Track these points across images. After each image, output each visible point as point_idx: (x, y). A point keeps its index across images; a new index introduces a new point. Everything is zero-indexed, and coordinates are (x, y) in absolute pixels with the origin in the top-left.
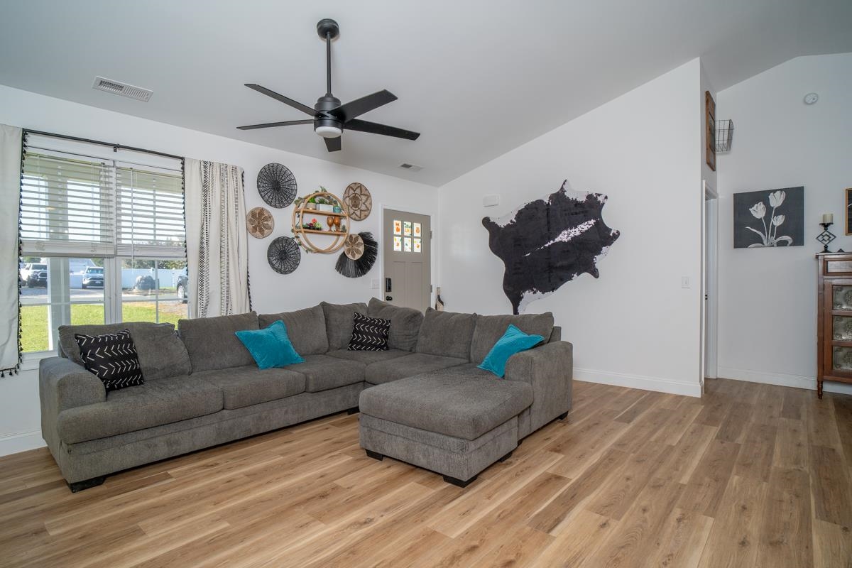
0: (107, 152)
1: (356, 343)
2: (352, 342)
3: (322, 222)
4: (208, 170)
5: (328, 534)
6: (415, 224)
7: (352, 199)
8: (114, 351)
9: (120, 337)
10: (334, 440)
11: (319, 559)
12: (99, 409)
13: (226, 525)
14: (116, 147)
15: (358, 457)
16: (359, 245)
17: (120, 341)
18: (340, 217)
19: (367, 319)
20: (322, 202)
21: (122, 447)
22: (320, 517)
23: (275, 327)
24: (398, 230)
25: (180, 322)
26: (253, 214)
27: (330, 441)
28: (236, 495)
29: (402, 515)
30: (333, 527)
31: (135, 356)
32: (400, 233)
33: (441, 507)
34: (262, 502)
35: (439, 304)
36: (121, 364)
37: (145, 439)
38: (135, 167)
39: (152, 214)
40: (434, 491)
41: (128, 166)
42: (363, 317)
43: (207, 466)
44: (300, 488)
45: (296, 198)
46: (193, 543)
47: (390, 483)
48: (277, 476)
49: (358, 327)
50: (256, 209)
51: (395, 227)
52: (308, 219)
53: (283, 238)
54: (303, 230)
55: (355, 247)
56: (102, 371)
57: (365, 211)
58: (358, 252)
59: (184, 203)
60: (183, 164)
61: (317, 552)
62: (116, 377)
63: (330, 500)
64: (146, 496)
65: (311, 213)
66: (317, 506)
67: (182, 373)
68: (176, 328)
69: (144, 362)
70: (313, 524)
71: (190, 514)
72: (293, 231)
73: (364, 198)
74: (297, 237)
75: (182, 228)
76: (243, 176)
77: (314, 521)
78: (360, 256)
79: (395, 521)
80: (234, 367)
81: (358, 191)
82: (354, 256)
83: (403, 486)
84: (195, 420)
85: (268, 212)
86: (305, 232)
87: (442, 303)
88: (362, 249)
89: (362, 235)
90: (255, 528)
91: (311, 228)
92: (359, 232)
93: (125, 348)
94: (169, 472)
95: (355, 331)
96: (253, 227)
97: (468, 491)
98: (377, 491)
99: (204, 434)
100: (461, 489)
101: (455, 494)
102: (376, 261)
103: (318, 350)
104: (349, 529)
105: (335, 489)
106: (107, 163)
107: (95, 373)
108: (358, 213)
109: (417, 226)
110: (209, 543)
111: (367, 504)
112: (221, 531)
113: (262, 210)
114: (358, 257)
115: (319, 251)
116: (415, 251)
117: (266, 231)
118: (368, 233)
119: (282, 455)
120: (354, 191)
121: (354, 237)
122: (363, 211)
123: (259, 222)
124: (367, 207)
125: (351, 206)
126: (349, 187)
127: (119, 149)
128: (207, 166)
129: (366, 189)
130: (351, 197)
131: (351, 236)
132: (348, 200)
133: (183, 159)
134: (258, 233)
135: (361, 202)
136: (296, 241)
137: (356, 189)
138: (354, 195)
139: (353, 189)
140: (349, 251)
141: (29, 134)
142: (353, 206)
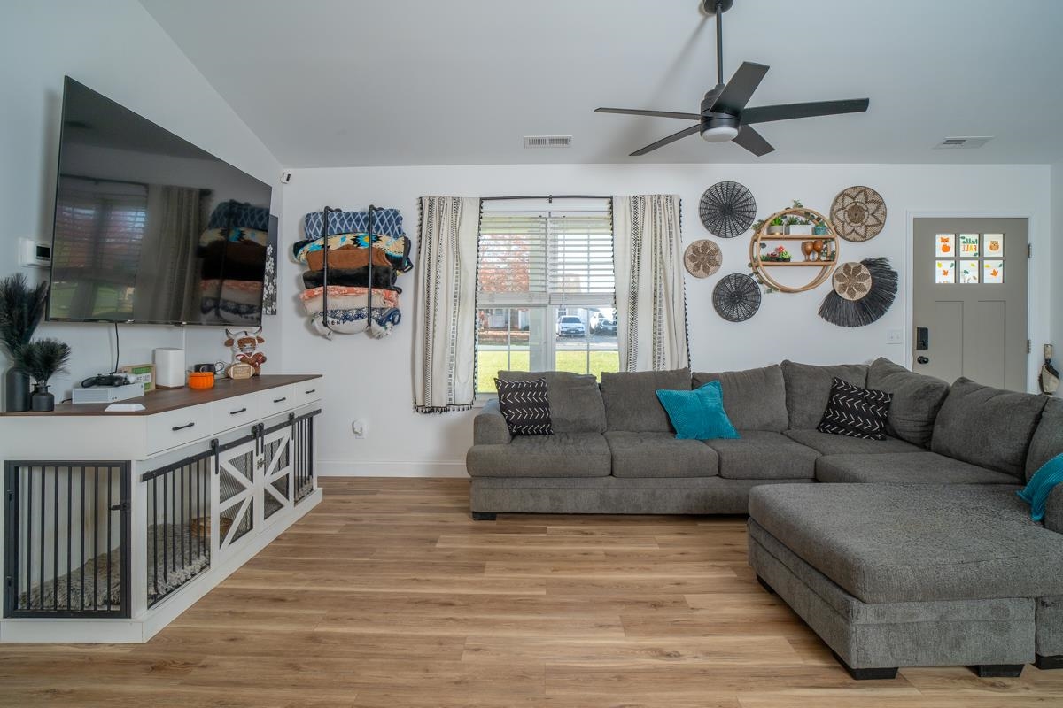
0: (543, 205)
1: (827, 424)
2: (824, 420)
3: (794, 251)
4: (638, 205)
5: (618, 647)
6: (986, 236)
7: (849, 212)
8: (530, 397)
9: (534, 385)
10: (738, 548)
11: (580, 665)
12: (501, 449)
13: (543, 592)
14: (550, 198)
15: (743, 578)
16: (864, 277)
17: (533, 389)
18: (827, 240)
19: (853, 389)
20: (793, 222)
21: (511, 490)
22: (628, 627)
23: (709, 388)
24: (946, 249)
25: (603, 374)
26: (695, 249)
27: (729, 547)
28: (578, 569)
29: (724, 669)
30: (632, 641)
31: (546, 405)
32: (951, 253)
33: (788, 687)
34: (593, 585)
35: (1046, 374)
36: (534, 411)
37: (531, 488)
38: (567, 215)
39: (586, 260)
40: (801, 662)
41: (562, 215)
42: (847, 386)
43: (583, 533)
44: (642, 586)
45: (756, 222)
46: (506, 596)
47: (751, 626)
48: (632, 566)
49: (836, 399)
50: (698, 242)
51: (939, 244)
52: (771, 247)
53: (736, 277)
54: (761, 263)
55: (854, 281)
56: (510, 415)
57: (874, 226)
58: (861, 288)
59: (612, 245)
60: (611, 203)
61: (588, 658)
62: (522, 422)
63: (660, 613)
64: (513, 542)
65: (779, 239)
66: (637, 614)
67: (593, 430)
68: (598, 381)
69: (555, 412)
70: (617, 629)
71: (527, 570)
72: (750, 265)
73: (872, 207)
74: (757, 273)
75: (611, 272)
76: (680, 205)
77: (619, 626)
78: (864, 294)
79: (705, 671)
80: (652, 431)
81: (861, 198)
82: (852, 294)
83: (765, 635)
84: (579, 480)
85: (714, 244)
86: (764, 265)
87: (1055, 374)
88: (868, 284)
89: (868, 263)
90: (561, 607)
91: (776, 259)
92: (862, 260)
93: (536, 396)
94: (548, 528)
95: (830, 405)
96: (695, 265)
97: (859, 687)
98: (724, 627)
99: (585, 498)
100: (849, 680)
101: (831, 681)
102: (895, 301)
103: (768, 425)
104: (643, 652)
105: (679, 603)
106: (543, 215)
107: (505, 416)
108: (861, 230)
109: (993, 239)
110: (515, 602)
111: (694, 636)
112: (534, 596)
113: (706, 242)
114: (859, 295)
115: (789, 291)
116: (987, 280)
117: (712, 269)
118: (881, 259)
119: (660, 545)
120: (854, 199)
121: (852, 267)
122: (869, 226)
123: (702, 258)
124: (877, 219)
125: (849, 221)
126: (843, 194)
127: (553, 200)
128: (637, 200)
129: (875, 193)
130: (847, 209)
131: (847, 266)
132: (841, 214)
133: (611, 197)
134: (701, 271)
135: (866, 213)
136: (755, 278)
137: (857, 195)
138: (854, 204)
139: (850, 196)
140: (843, 288)
141: (485, 202)
142: (852, 221)
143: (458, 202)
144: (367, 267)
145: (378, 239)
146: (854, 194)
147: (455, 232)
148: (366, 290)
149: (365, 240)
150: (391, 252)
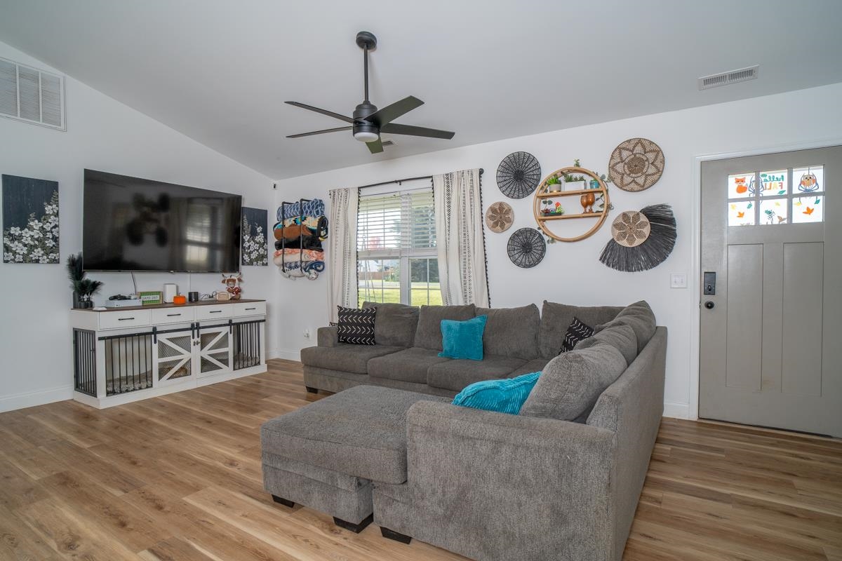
0: (395, 187)
4: (450, 180)
6: (797, 170)
7: (629, 165)
14: (400, 182)
16: (642, 225)
17: (363, 314)
20: (569, 180)
24: (741, 189)
25: (422, 306)
26: (494, 209)
31: (373, 326)
32: (749, 194)
38: (409, 192)
41: (407, 192)
50: (495, 204)
51: (732, 186)
53: (526, 230)
54: (540, 218)
55: (634, 229)
57: (653, 174)
60: (432, 181)
62: (349, 335)
73: (651, 156)
76: (481, 177)
78: (643, 240)
81: (638, 149)
82: (632, 241)
85: (508, 204)
86: (545, 220)
88: (645, 230)
89: (647, 211)
91: (554, 214)
92: (642, 208)
93: (366, 319)
95: (564, 341)
96: (494, 223)
106: (396, 194)
107: (339, 330)
108: (641, 180)
109: (804, 173)
113: (502, 203)
114: (638, 241)
117: (507, 225)
118: (662, 206)
120: (632, 151)
121: (631, 216)
122: (649, 175)
123: (500, 217)
124: (656, 167)
125: (628, 173)
126: (620, 149)
127: (402, 183)
128: (448, 177)
129: (651, 143)
130: (627, 161)
131: (625, 215)
132: (620, 168)
133: (432, 177)
134: (498, 228)
135: (647, 163)
136: (541, 232)
137: (635, 147)
138: (633, 156)
139: (628, 150)
140: (623, 236)
141: (361, 189)
142: (632, 172)
143: (346, 190)
144: (300, 237)
145: (305, 219)
146: (631, 147)
147: (346, 211)
148: (299, 250)
149: (299, 221)
150: (310, 227)
